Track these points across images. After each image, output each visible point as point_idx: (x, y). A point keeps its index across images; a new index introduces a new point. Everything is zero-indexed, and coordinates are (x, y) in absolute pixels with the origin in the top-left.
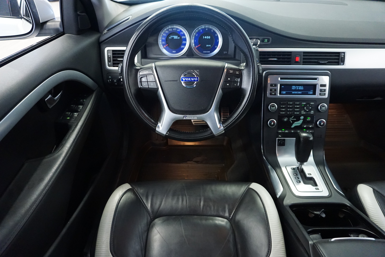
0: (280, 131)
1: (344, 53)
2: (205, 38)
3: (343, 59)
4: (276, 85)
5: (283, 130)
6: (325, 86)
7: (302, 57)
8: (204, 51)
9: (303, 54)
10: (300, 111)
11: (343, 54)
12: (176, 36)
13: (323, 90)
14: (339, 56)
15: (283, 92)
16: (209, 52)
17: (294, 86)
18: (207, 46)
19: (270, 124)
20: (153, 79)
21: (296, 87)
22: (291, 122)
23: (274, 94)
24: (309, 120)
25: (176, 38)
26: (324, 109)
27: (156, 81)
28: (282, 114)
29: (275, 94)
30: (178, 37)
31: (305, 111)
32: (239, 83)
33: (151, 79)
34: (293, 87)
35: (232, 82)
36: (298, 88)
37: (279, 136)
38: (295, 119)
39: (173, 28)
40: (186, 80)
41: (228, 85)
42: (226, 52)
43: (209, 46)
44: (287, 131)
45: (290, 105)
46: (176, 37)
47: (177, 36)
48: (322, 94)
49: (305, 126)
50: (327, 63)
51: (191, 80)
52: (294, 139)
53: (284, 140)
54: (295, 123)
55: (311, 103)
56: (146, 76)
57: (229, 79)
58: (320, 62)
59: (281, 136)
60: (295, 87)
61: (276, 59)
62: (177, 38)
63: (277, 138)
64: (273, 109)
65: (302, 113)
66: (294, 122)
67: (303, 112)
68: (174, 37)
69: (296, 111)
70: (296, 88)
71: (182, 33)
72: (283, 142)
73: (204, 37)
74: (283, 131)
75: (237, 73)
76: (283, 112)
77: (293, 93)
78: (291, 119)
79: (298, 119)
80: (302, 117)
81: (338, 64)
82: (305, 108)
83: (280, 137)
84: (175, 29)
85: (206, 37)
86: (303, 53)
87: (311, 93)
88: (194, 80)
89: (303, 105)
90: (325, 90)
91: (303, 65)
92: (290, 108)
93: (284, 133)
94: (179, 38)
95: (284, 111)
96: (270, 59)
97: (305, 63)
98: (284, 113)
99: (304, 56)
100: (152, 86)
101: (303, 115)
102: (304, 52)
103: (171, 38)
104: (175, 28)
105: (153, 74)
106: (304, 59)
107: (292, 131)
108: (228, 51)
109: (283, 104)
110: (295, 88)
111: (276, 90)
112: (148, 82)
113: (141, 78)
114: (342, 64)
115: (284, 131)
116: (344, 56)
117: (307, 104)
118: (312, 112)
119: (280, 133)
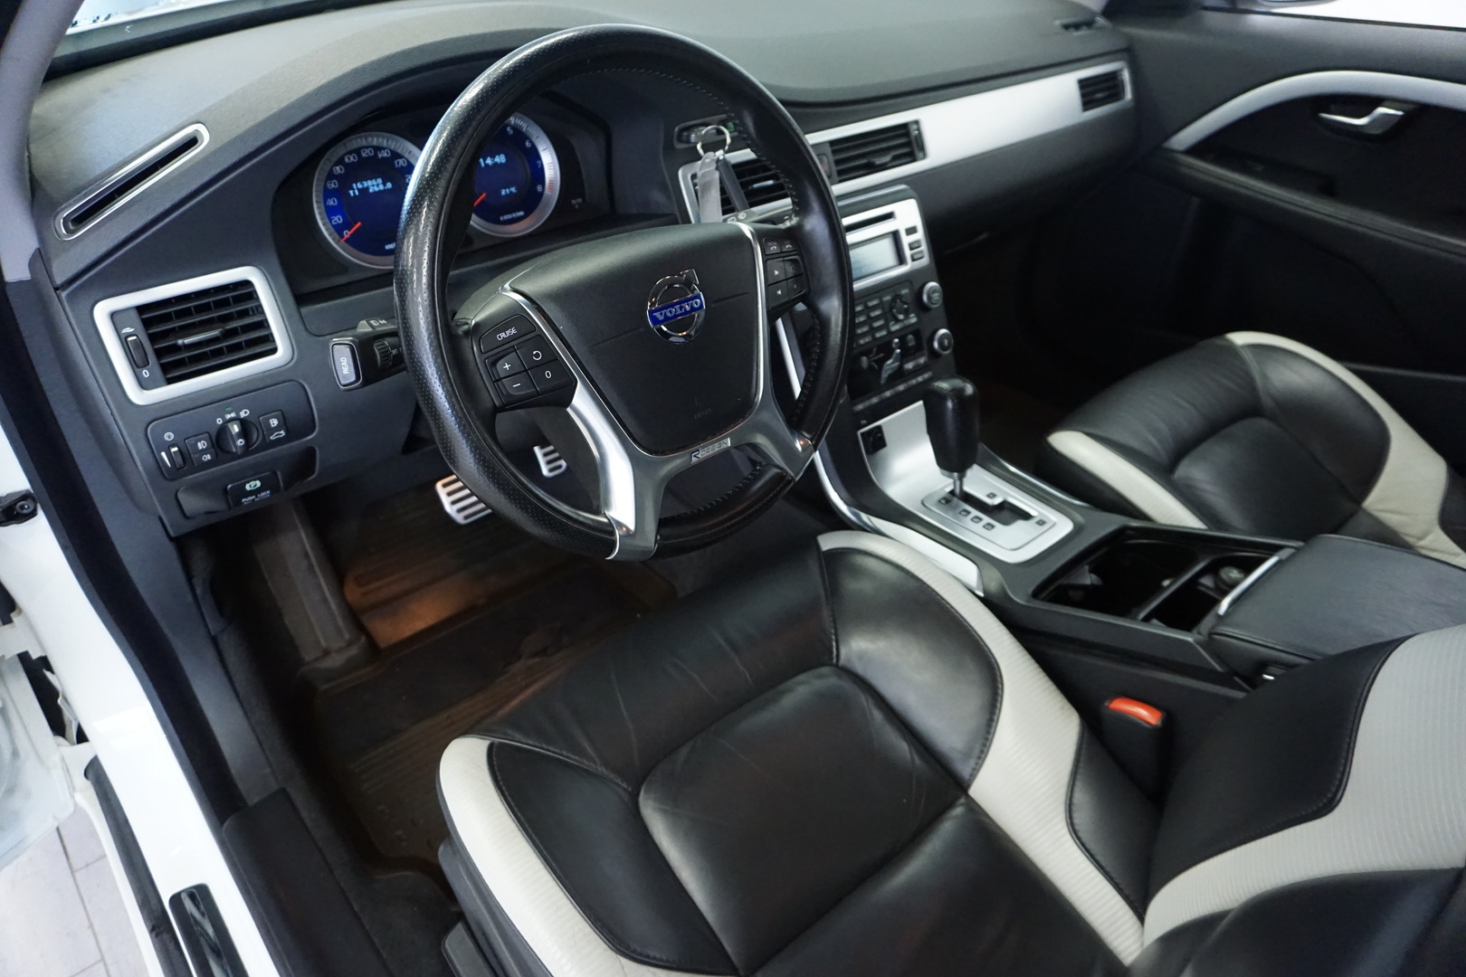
0: (860, 407)
1: (917, 122)
2: (486, 165)
3: (920, 141)
5: (865, 399)
6: (913, 229)
7: (832, 159)
8: (503, 215)
9: (831, 147)
10: (886, 326)
11: (915, 126)
12: (374, 182)
13: (916, 245)
14: (907, 134)
16: (521, 213)
18: (503, 193)
22: (876, 366)
24: (913, 343)
25: (376, 189)
26: (936, 298)
27: (557, 358)
30: (384, 184)
31: (897, 320)
33: (537, 355)
35: (786, 280)
37: (862, 422)
38: (881, 356)
39: (357, 151)
42: (580, 200)
43: (511, 192)
44: (874, 400)
46: (375, 185)
47: (380, 181)
48: (916, 256)
49: (910, 366)
51: (683, 311)
52: (919, 407)
53: (879, 428)
54: (886, 364)
55: (903, 291)
57: (775, 273)
58: (875, 163)
62: (381, 187)
63: (858, 433)
65: (893, 329)
66: (881, 362)
67: (893, 325)
68: (367, 188)
69: (878, 327)
71: (401, 161)
72: (877, 438)
73: (485, 160)
74: (866, 401)
75: (788, 245)
78: (874, 357)
79: (890, 352)
80: (896, 342)
81: (912, 157)
83: (864, 426)
84: (368, 151)
85: (489, 161)
86: (828, 145)
88: (692, 308)
89: (887, 305)
90: (919, 244)
91: (841, 181)
93: (870, 407)
94: (389, 185)
96: (756, 186)
97: (842, 176)
99: (834, 152)
101: (896, 334)
102: (834, 142)
103: (357, 193)
104: (367, 147)
106: (837, 163)
107: (888, 394)
108: (582, 195)
112: (526, 370)
113: (495, 364)
114: (922, 154)
115: (870, 403)
116: (919, 129)
117: (894, 300)
118: (913, 317)
119: (860, 412)
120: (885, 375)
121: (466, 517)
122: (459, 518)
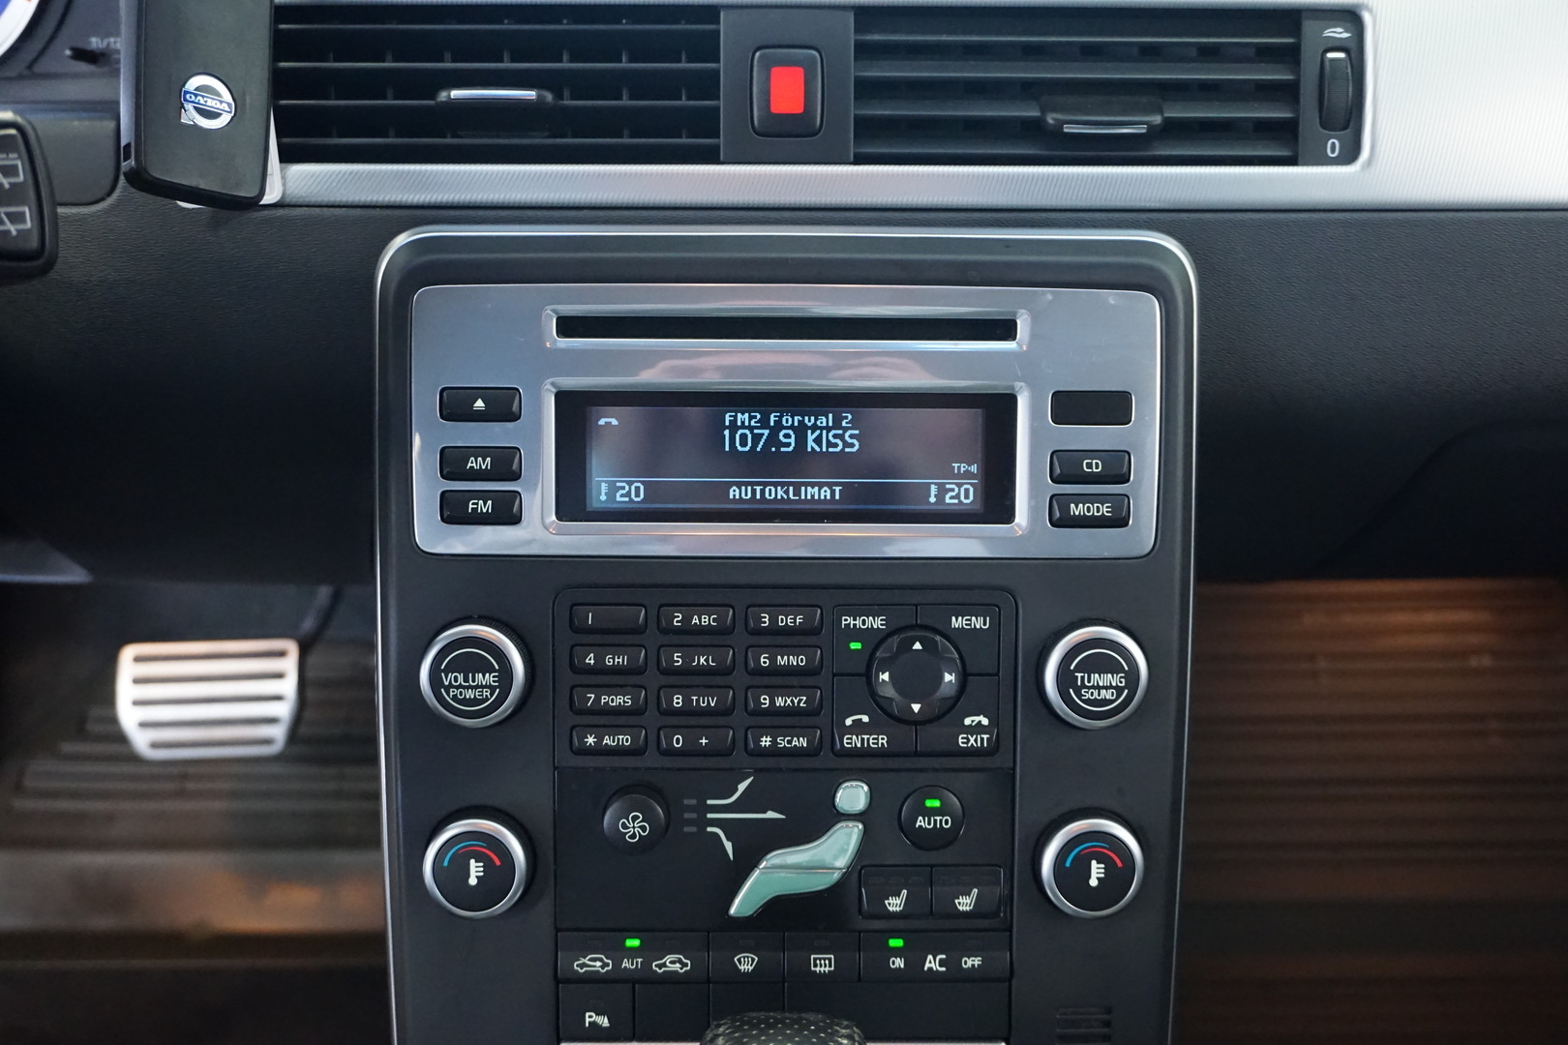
0: (595, 963)
1: (1352, 17)
3: (1340, 95)
4: (503, 407)
5: (633, 943)
6: (1112, 407)
7: (849, 70)
9: (860, 28)
10: (819, 719)
11: (1339, 33)
13: (1096, 467)
15: (606, 491)
17: (742, 418)
19: (452, 872)
21: (779, 426)
22: (727, 846)
23: (485, 507)
24: (945, 822)
28: (600, 751)
29: (506, 514)
31: (887, 716)
34: (734, 427)
36: (801, 432)
37: (590, 1017)
38: (771, 815)
44: (673, 963)
45: (693, 637)
48: (1077, 510)
49: (895, 904)
50: (1156, 134)
54: (774, 855)
55: (957, 622)
58: (1068, 129)
59: (604, 1021)
60: (764, 423)
61: (530, 94)
64: (470, 694)
65: (853, 741)
66: (756, 844)
67: (858, 728)
69: (774, 712)
70: (773, 439)
74: (633, 953)
76: (615, 729)
77: (734, 492)
78: (724, 810)
80: (853, 796)
81: (1289, 144)
82: (885, 676)
83: (597, 1034)
87: (963, 493)
89: (855, 646)
90: (1117, 469)
91: (859, 160)
92: (690, 678)
93: (645, 980)
95: (619, 711)
96: (455, 93)
97: (876, 142)
98: (625, 740)
99: (864, 51)
102: (872, 14)
106: (866, 89)
107: (746, 963)
109: (608, 636)
110: (757, 438)
111: (506, 465)
114: (1333, 145)
115: (647, 964)
116: (1356, 51)
117: (898, 633)
118: (978, 729)
119: (593, 979)
120: (740, 905)
122: (143, 740)
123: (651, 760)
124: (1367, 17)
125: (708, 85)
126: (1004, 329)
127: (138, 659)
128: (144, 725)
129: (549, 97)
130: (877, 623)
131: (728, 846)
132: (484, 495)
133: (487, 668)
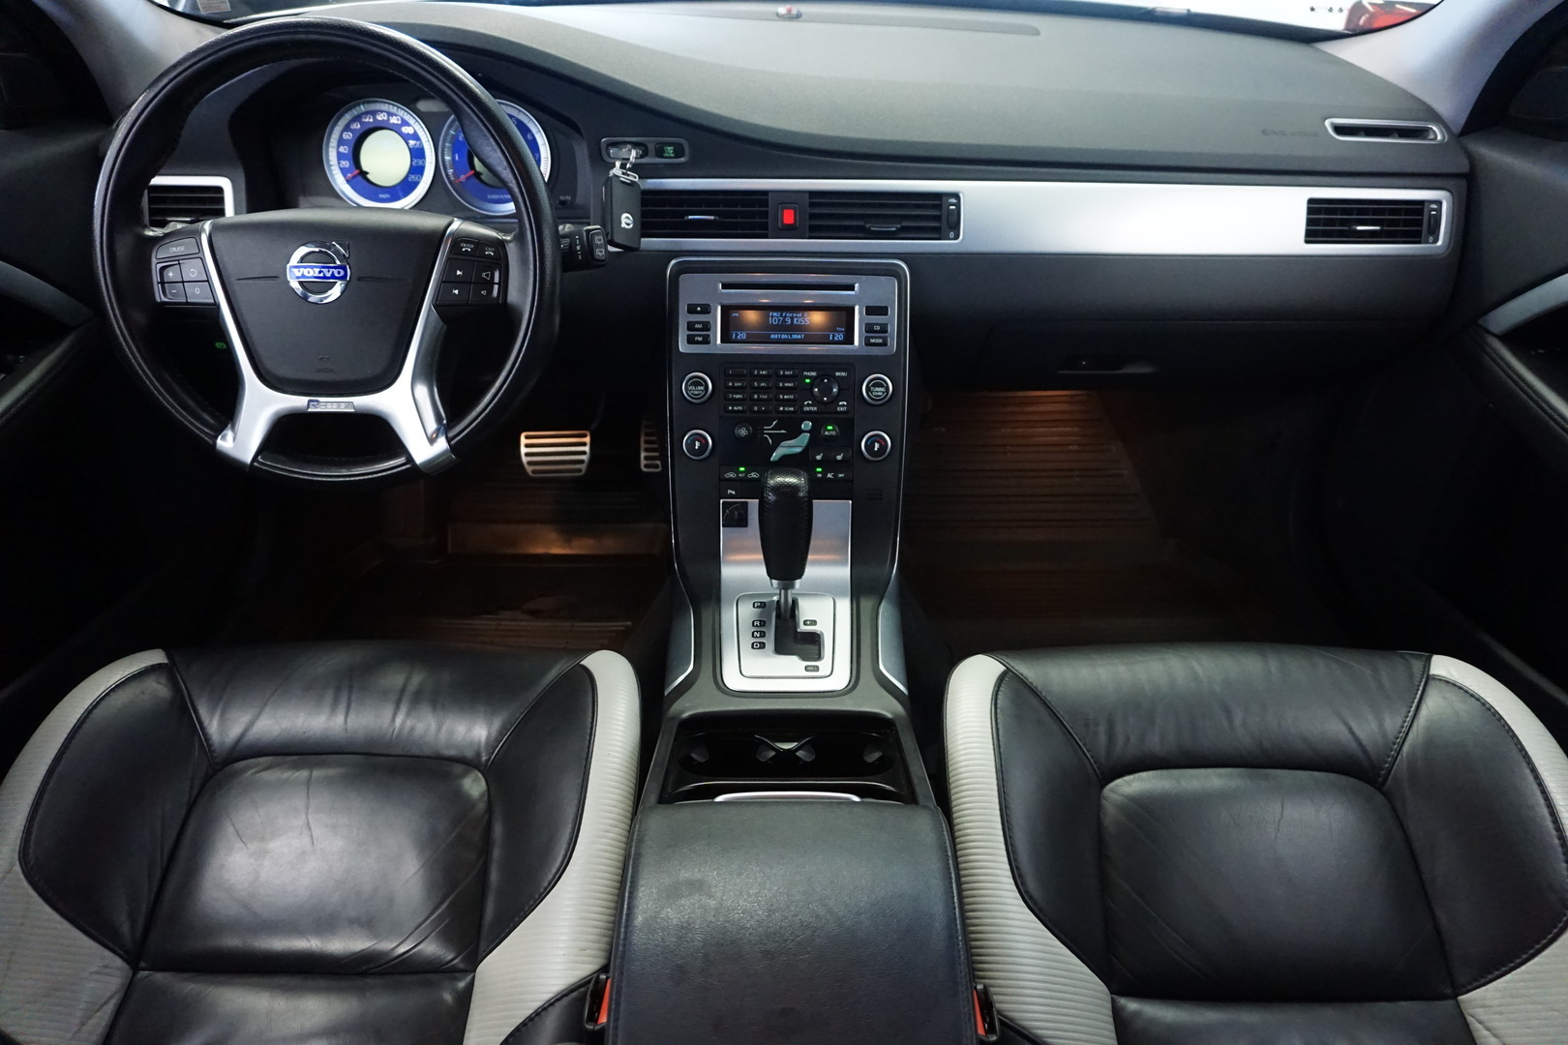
0: (731, 475)
1: (956, 196)
3: (953, 219)
4: (706, 309)
5: (742, 469)
6: (882, 311)
7: (807, 210)
8: (491, 194)
9: (810, 198)
10: (797, 402)
11: (953, 201)
13: (878, 328)
14: (939, 207)
15: (737, 335)
17: (775, 314)
19: (691, 445)
20: (200, 273)
21: (786, 317)
23: (700, 339)
24: (834, 433)
26: (880, 394)
27: (208, 281)
28: (733, 411)
29: (706, 341)
31: (817, 402)
32: (496, 287)
33: (193, 273)
34: (772, 317)
35: (471, 283)
36: (792, 318)
37: (729, 491)
38: (783, 431)
40: (306, 274)
41: (456, 292)
42: (568, 198)
44: (754, 475)
45: (760, 378)
48: (872, 341)
49: (819, 457)
50: (899, 230)
51: (322, 275)
53: (746, 503)
54: (784, 443)
55: (837, 374)
56: (178, 260)
57: (459, 273)
58: (873, 229)
59: (734, 493)
60: (781, 316)
61: (712, 218)
63: (721, 501)
64: (696, 393)
65: (807, 409)
66: (778, 440)
67: (808, 405)
69: (784, 400)
70: (784, 321)
71: (408, 128)
72: (739, 514)
74: (742, 472)
75: (490, 252)
76: (737, 405)
77: (772, 336)
78: (769, 430)
79: (794, 432)
80: (807, 425)
81: (937, 233)
82: (816, 390)
83: (731, 496)
84: (382, 114)
86: (807, 195)
87: (840, 337)
88: (333, 276)
89: (808, 381)
90: (884, 329)
91: (810, 238)
92: (760, 390)
93: (745, 480)
95: (739, 399)
96: (690, 217)
97: (815, 232)
98: (740, 408)
99: (812, 205)
100: (196, 294)
101: (809, 416)
102: (814, 194)
104: (382, 111)
105: (200, 255)
106: (813, 216)
108: (574, 196)
109: (736, 378)
110: (779, 320)
111: (706, 326)
112: (183, 282)
113: (163, 269)
114: (952, 234)
115: (746, 476)
116: (958, 205)
117: (820, 377)
118: (843, 406)
119: (730, 479)
120: (775, 456)
121: (534, 472)
122: (529, 469)
123: (748, 414)
124: (961, 195)
125: (765, 215)
126: (852, 288)
127: (527, 437)
128: (530, 463)
129: (717, 218)
130: (814, 374)
131: (770, 441)
132: (700, 336)
133: (701, 385)
